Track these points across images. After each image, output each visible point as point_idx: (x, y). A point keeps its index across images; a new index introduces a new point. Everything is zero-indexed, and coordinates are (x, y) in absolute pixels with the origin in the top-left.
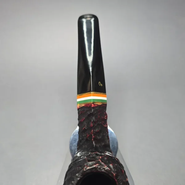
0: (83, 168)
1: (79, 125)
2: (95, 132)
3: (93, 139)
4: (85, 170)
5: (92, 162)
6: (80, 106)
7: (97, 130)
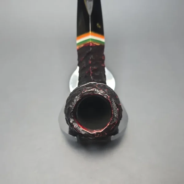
0: (82, 92)
1: (79, 65)
2: (93, 69)
3: (91, 75)
4: (83, 93)
5: (90, 87)
6: (79, 48)
7: (95, 67)
